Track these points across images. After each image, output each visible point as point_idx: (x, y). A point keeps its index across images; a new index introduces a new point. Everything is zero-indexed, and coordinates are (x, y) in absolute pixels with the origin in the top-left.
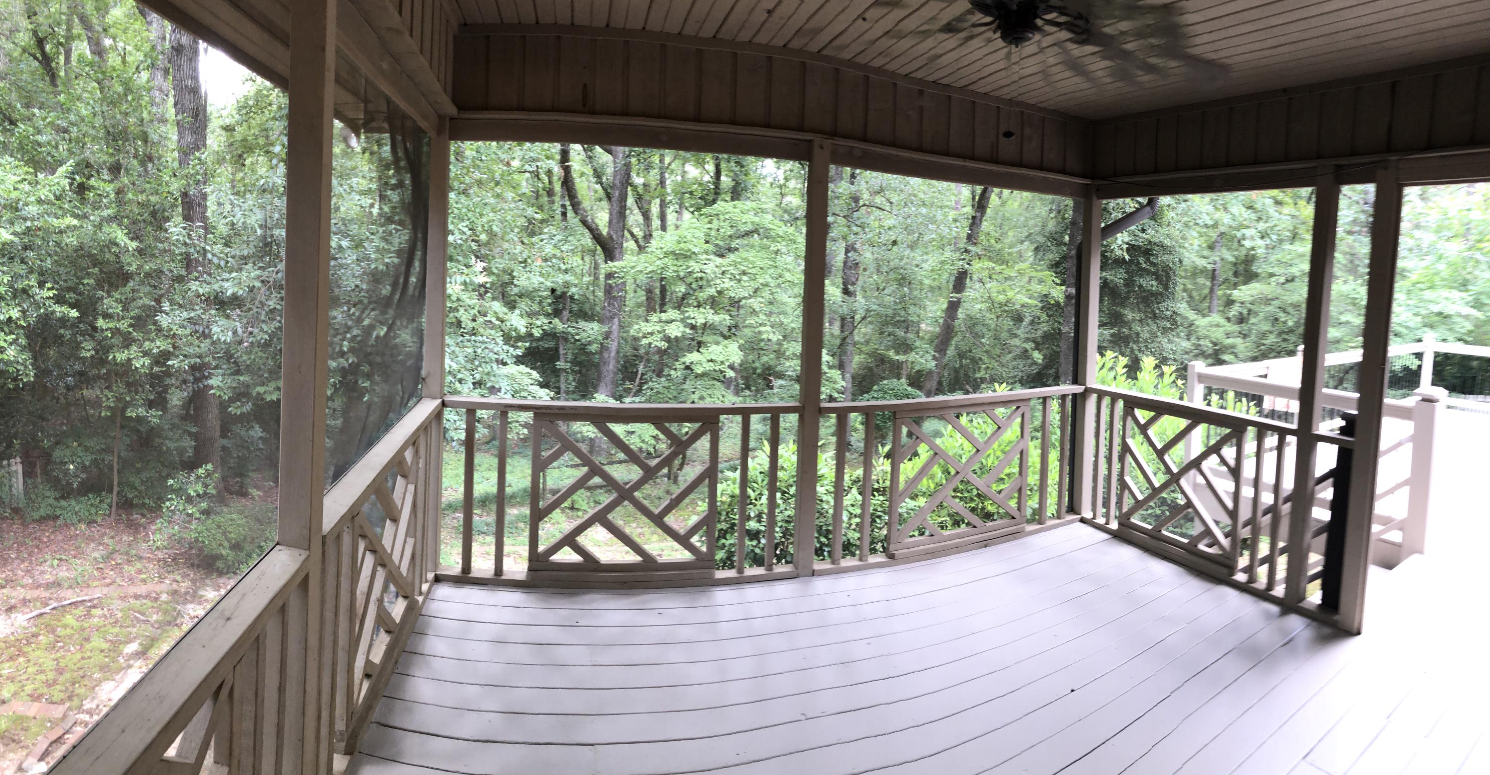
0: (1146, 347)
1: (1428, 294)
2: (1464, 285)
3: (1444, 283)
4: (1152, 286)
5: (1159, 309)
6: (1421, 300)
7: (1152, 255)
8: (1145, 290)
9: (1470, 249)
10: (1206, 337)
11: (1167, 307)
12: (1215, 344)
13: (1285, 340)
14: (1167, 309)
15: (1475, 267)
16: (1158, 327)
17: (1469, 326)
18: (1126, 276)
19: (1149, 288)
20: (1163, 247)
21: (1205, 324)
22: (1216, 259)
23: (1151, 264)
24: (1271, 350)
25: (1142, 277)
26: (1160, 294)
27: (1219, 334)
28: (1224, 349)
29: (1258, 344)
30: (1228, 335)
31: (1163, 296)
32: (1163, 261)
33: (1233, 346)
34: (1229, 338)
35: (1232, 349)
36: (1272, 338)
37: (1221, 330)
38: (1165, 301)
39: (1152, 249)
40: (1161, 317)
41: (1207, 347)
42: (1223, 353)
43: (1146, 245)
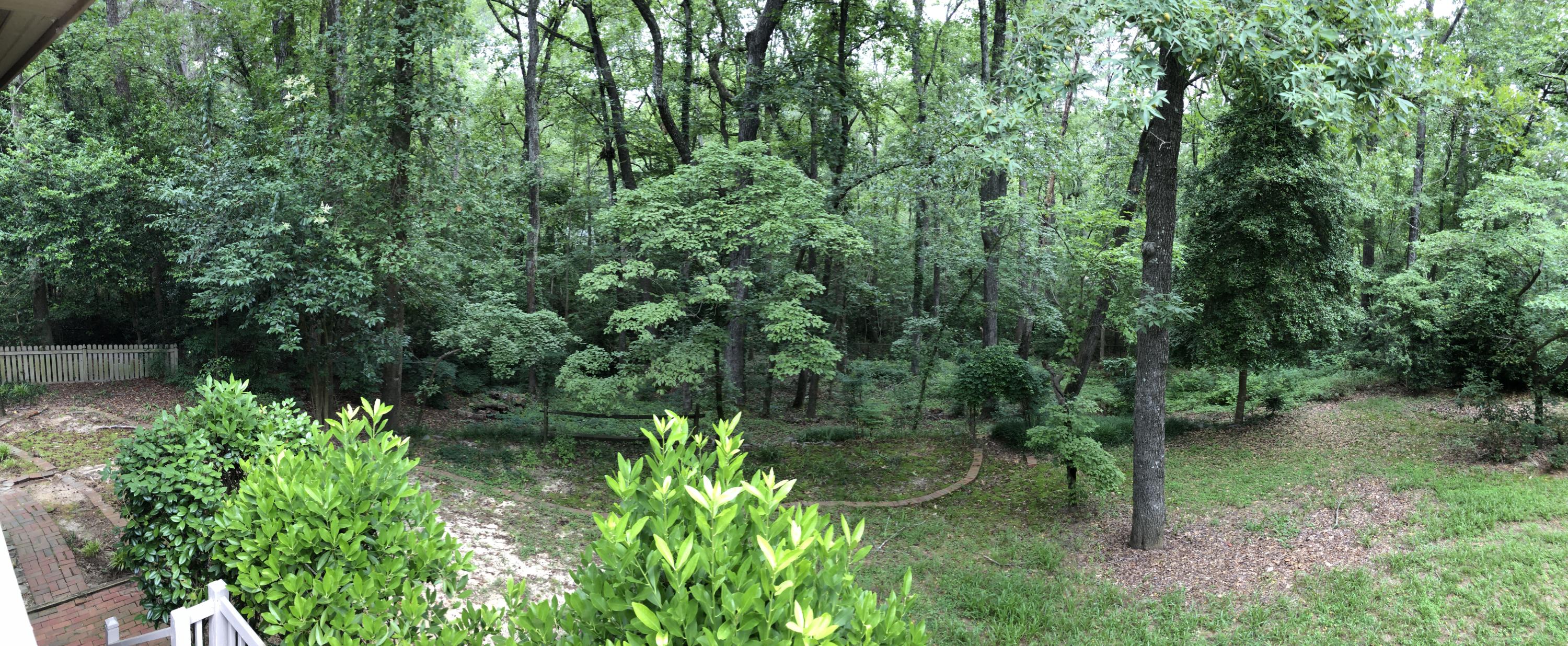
0: (1303, 319)
4: (1306, 238)
5: (1318, 268)
7: (1307, 197)
8: (1297, 244)
10: (1394, 299)
11: (1333, 265)
12: (1404, 307)
14: (1330, 269)
16: (1318, 291)
19: (1302, 240)
20: (1321, 185)
21: (1395, 282)
22: (1413, 205)
23: (1306, 209)
24: (1475, 315)
25: (1293, 226)
26: (1319, 248)
27: (1411, 295)
28: (1417, 313)
29: (1461, 307)
30: (1423, 296)
31: (1324, 249)
32: (1321, 205)
33: (1428, 309)
34: (1424, 298)
35: (1428, 314)
36: (1478, 300)
37: (1414, 290)
38: (1326, 258)
39: (1307, 189)
40: (1323, 278)
41: (1396, 310)
42: (1416, 317)
43: (1299, 184)
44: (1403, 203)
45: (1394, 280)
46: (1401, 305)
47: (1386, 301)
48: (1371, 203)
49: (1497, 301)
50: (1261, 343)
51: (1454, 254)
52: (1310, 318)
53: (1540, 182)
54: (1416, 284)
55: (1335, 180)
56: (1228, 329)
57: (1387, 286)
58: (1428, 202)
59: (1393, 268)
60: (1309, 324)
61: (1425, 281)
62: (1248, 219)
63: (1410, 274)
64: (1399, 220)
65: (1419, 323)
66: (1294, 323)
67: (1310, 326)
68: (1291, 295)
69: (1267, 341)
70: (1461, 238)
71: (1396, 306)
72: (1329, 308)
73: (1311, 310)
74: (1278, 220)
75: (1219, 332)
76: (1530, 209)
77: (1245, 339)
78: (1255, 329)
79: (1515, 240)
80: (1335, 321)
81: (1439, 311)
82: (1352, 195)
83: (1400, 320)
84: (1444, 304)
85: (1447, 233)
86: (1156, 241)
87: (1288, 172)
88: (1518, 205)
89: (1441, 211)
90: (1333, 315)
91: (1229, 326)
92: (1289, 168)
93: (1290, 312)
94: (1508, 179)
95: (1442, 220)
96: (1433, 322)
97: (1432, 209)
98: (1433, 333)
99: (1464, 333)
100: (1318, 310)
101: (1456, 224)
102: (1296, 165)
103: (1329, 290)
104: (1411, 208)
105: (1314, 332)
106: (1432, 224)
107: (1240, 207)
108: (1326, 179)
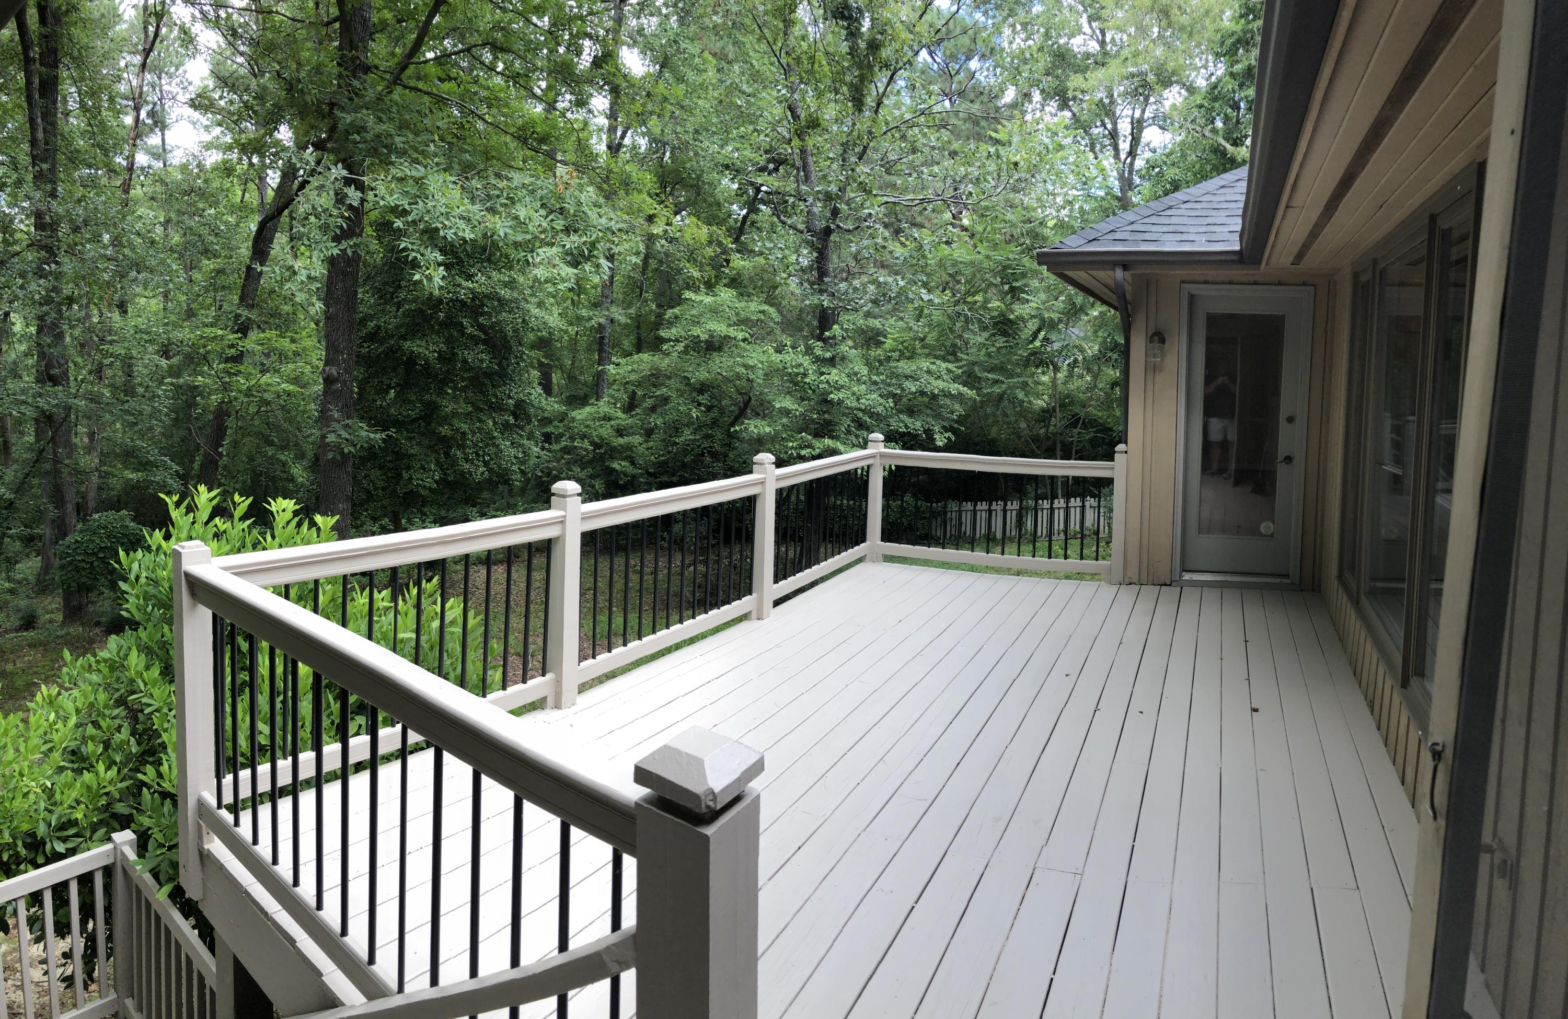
0: (477, 455)
1: (905, 366)
2: (951, 354)
3: (927, 351)
4: (482, 361)
5: (495, 396)
6: (894, 375)
7: (482, 314)
8: (471, 368)
9: (957, 303)
10: (583, 437)
11: (513, 393)
12: (597, 446)
13: (707, 437)
14: (510, 397)
15: (966, 328)
16: (495, 423)
17: (959, 409)
18: (443, 347)
19: (477, 363)
20: (499, 300)
21: (583, 416)
22: (602, 320)
23: (481, 327)
24: (686, 452)
25: (467, 348)
26: (496, 373)
27: (606, 431)
28: (613, 453)
29: (667, 443)
30: (620, 432)
31: (501, 376)
32: (498, 323)
33: (629, 447)
34: (621, 436)
35: (626, 453)
36: (687, 435)
37: (608, 424)
38: (505, 384)
39: (483, 305)
40: (499, 408)
41: (586, 450)
42: (612, 458)
43: (473, 299)
44: (590, 319)
45: (581, 414)
46: (592, 443)
47: (572, 439)
48: (554, 319)
49: (711, 436)
50: (429, 482)
51: (655, 378)
52: (485, 454)
53: (743, 304)
54: (610, 419)
55: (515, 295)
56: (389, 469)
57: (573, 420)
58: (619, 314)
59: (578, 401)
60: (484, 461)
61: (620, 414)
62: (412, 340)
63: (603, 406)
64: (583, 341)
65: (616, 465)
66: (467, 460)
67: (486, 464)
68: (465, 427)
69: (436, 481)
70: (664, 363)
71: (586, 444)
72: (508, 443)
73: (487, 445)
74: (449, 341)
75: (378, 473)
76: (732, 332)
77: (411, 478)
78: (423, 467)
79: (721, 365)
80: (516, 457)
81: (641, 449)
82: (535, 311)
83: (591, 462)
84: (647, 441)
85: (645, 356)
86: (339, 365)
87: (459, 285)
88: (720, 328)
89: (638, 327)
90: (513, 452)
91: (390, 465)
92: (460, 280)
93: (462, 447)
94: (708, 300)
95: (639, 339)
96: (633, 463)
97: (627, 325)
98: (634, 477)
99: (674, 475)
100: (494, 445)
101: (656, 344)
102: (469, 277)
103: (507, 422)
104: (600, 324)
105: (490, 470)
106: (627, 344)
107: (402, 326)
108: (504, 293)
